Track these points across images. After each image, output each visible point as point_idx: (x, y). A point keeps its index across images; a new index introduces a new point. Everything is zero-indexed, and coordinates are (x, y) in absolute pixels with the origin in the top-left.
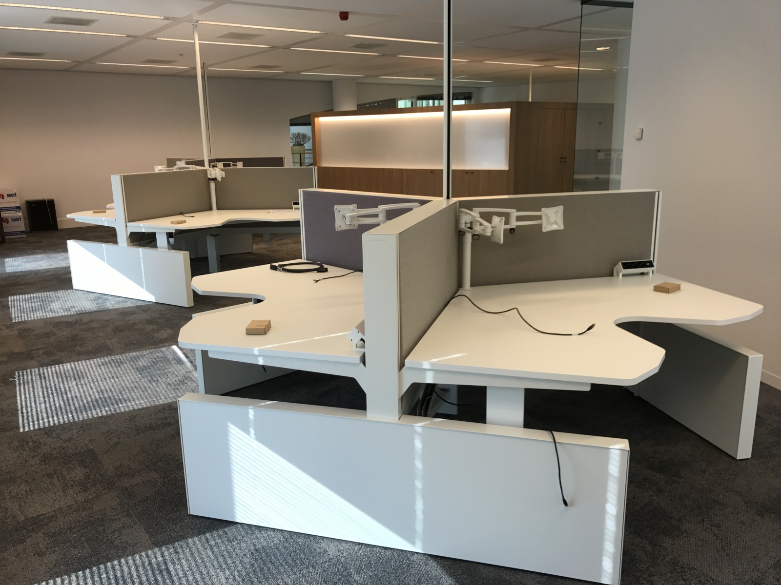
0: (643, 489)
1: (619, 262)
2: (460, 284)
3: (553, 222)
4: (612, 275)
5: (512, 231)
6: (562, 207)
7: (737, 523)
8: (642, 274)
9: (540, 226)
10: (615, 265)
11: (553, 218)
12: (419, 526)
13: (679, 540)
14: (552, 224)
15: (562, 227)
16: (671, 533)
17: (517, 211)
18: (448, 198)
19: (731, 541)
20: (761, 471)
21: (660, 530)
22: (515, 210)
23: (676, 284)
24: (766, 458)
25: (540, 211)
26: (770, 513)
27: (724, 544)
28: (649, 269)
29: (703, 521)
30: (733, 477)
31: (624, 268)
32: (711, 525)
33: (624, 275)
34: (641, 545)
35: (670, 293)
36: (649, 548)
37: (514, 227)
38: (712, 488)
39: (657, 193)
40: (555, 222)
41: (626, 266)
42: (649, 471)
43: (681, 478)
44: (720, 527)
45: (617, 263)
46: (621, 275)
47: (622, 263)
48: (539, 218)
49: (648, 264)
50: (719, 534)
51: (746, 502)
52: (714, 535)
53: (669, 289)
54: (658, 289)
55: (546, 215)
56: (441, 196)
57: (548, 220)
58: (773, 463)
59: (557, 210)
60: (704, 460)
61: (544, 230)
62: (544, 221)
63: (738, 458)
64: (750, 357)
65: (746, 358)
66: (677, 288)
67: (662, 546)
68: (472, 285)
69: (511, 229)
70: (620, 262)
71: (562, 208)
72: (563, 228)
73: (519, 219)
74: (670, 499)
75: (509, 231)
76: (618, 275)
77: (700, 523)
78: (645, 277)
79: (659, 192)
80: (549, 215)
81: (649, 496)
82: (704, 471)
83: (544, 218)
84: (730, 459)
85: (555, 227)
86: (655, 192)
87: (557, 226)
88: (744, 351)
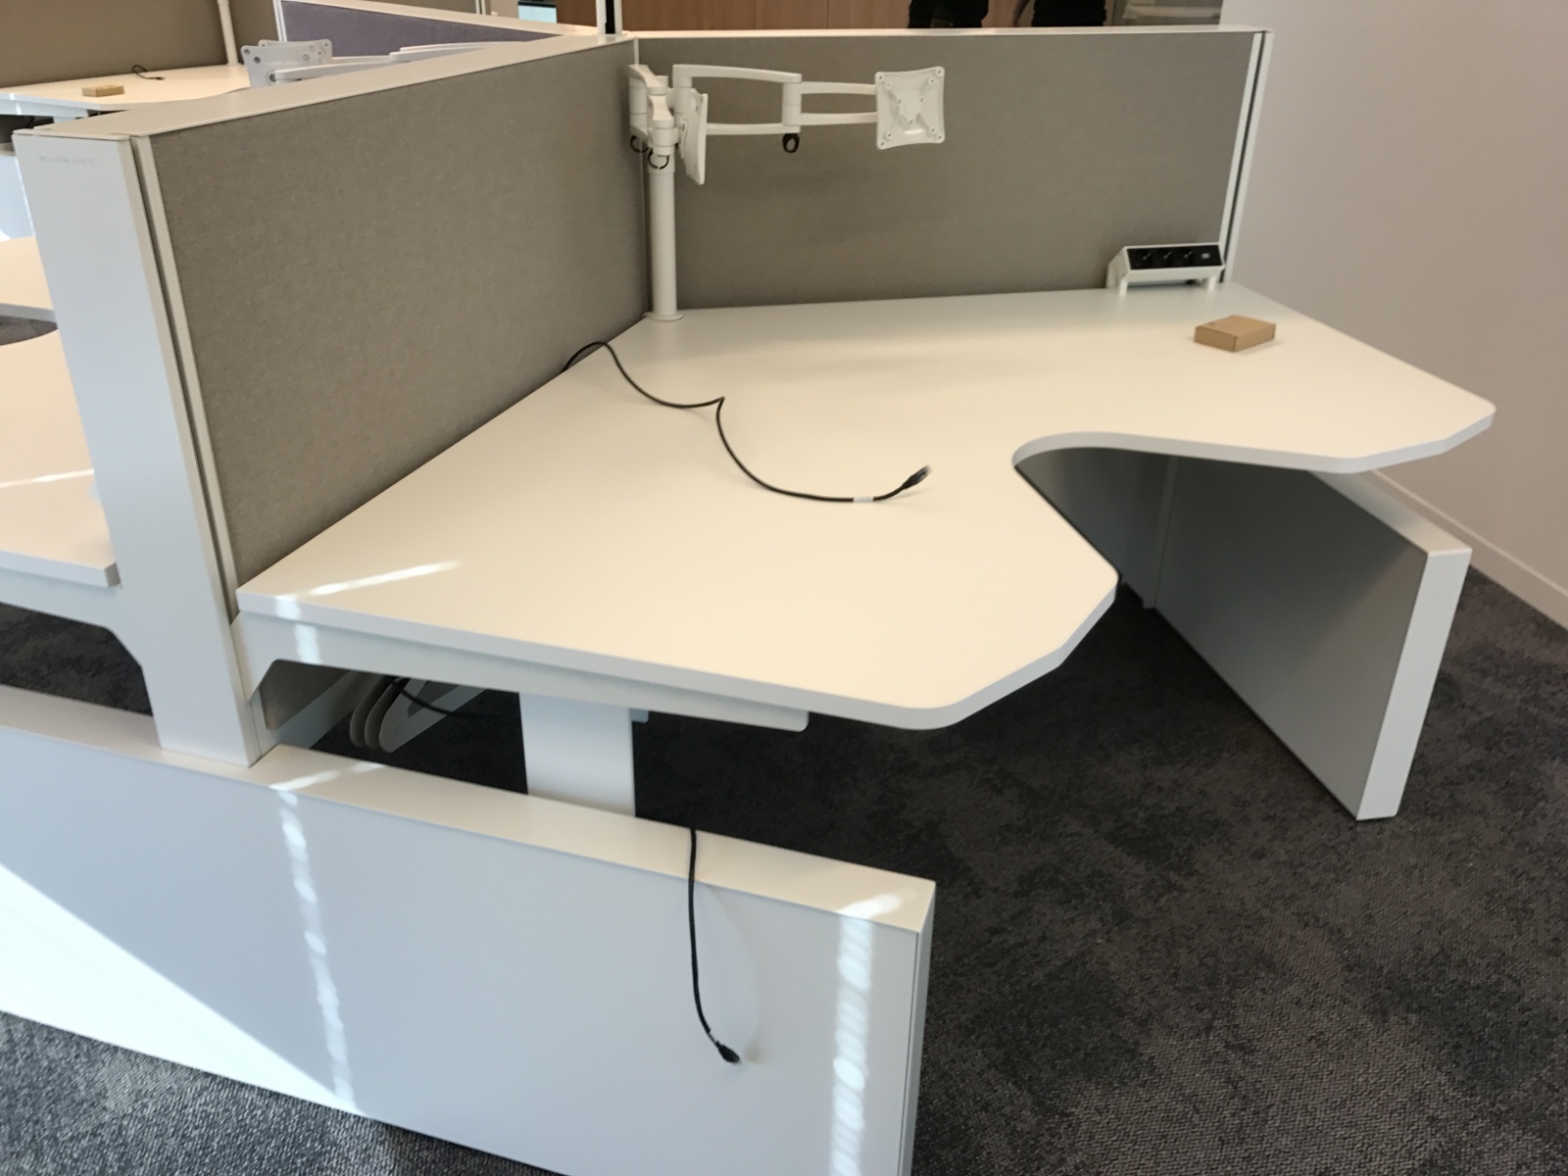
0: (1076, 908)
1: (1120, 248)
2: (647, 304)
3: (912, 117)
4: (1102, 284)
5: (791, 144)
6: (939, 71)
7: (1304, 1040)
8: (1191, 283)
9: (872, 128)
10: (1111, 257)
11: (911, 106)
12: (337, 1048)
13: (1121, 1095)
14: (908, 125)
15: (939, 137)
16: (1107, 1069)
17: (805, 79)
18: (610, 28)
19: (1269, 1107)
20: (1413, 861)
21: (1080, 1055)
22: (797, 76)
23: (1264, 323)
24: (1438, 817)
25: (871, 81)
26: (1409, 1009)
27: (1247, 1116)
28: (1211, 273)
29: (1209, 1028)
30: (1332, 875)
31: (1134, 267)
32: (1227, 1046)
33: (1132, 287)
34: (1007, 1110)
35: (1238, 350)
36: (1029, 1120)
37: (796, 130)
38: (1266, 912)
39: (1258, 38)
40: (920, 120)
41: (1142, 259)
42: (1110, 848)
43: (1191, 874)
44: (1252, 1052)
45: (1115, 252)
46: (1124, 285)
47: (1130, 252)
48: (868, 103)
49: (1206, 256)
50: (1242, 1079)
51: (1349, 968)
52: (1228, 1081)
53: (1236, 338)
54: (1208, 336)
55: (891, 96)
56: (593, 23)
57: (895, 113)
58: (1455, 835)
59: (926, 84)
60: (1269, 818)
61: (883, 144)
62: (883, 117)
63: (1362, 816)
64: (1431, 554)
65: (1423, 556)
66: (1265, 335)
67: (1068, 1115)
68: (683, 304)
69: (787, 137)
70: (1126, 248)
71: (942, 74)
72: (941, 141)
73: (810, 103)
74: (1141, 948)
75: (781, 139)
76: (1117, 285)
77: (1198, 1035)
78: (1196, 292)
79: (1264, 33)
80: (898, 96)
81: (1086, 936)
82: (1260, 855)
83: (882, 103)
84: (1340, 817)
85: (915, 135)
86: (1252, 34)
87: (919, 131)
88: (1418, 532)
